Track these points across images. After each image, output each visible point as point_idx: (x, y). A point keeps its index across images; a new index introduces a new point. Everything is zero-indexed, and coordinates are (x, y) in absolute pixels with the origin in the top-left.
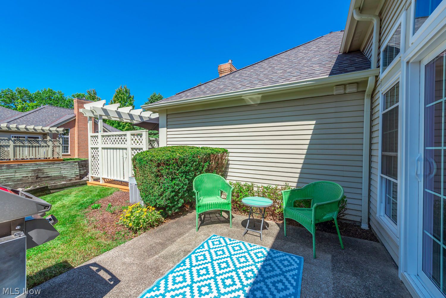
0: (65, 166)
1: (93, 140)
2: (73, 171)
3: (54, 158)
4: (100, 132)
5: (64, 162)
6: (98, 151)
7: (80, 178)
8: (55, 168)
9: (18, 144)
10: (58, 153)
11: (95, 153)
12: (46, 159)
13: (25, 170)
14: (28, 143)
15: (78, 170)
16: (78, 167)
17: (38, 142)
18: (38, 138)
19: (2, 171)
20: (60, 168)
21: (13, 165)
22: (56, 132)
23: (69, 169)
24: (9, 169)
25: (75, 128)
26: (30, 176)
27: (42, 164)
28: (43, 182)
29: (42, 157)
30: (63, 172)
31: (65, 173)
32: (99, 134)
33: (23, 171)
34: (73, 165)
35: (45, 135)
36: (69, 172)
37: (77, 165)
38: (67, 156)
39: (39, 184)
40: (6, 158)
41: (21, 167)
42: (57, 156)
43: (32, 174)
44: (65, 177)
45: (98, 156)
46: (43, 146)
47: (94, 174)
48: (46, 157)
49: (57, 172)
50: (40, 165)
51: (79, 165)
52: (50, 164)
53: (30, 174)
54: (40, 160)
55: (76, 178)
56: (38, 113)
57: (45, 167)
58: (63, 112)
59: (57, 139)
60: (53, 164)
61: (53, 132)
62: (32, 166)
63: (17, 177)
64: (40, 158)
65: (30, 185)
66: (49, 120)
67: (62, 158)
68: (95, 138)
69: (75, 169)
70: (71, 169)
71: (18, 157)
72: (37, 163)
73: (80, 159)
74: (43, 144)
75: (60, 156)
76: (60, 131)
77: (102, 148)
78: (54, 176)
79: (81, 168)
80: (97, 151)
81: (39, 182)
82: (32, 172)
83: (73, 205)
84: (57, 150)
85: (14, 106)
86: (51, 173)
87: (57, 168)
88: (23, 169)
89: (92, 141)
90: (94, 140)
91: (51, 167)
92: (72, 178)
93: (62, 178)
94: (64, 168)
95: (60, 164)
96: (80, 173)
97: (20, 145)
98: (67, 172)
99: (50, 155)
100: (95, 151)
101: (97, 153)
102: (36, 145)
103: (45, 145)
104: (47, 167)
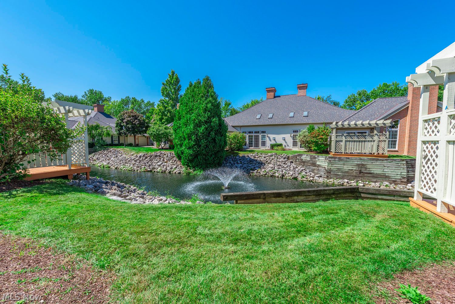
0: (389, 164)
1: (428, 128)
2: (398, 171)
3: (378, 154)
4: (447, 108)
5: (388, 159)
6: (437, 148)
7: (407, 181)
8: (377, 165)
9: (349, 139)
10: (383, 149)
11: (429, 152)
12: (371, 154)
13: (351, 163)
14: (356, 138)
15: (406, 171)
16: (405, 167)
17: (365, 137)
18: (366, 133)
19: (336, 162)
20: (383, 166)
21: (342, 158)
22: (383, 125)
23: (394, 168)
24: (340, 161)
25: (407, 119)
26: (355, 170)
27: (366, 159)
28: (365, 178)
29: (367, 151)
30: (386, 170)
31: (388, 172)
32: (444, 115)
33: (350, 164)
34: (400, 164)
35: (372, 130)
36: (393, 172)
37: (405, 165)
38: (394, 153)
39: (361, 179)
40: (340, 151)
41: (348, 160)
42: (382, 152)
43: (356, 168)
44: (389, 176)
45: (437, 156)
46: (369, 141)
47: (425, 189)
48: (371, 152)
49: (379, 170)
50: (364, 160)
51: (408, 165)
52: (373, 159)
53: (355, 168)
54: (365, 155)
55: (402, 180)
56: (369, 108)
57: (368, 162)
58: (394, 102)
59: (384, 133)
60: (376, 161)
61: (380, 125)
62: (356, 161)
63: (345, 169)
64: (365, 153)
65: (354, 178)
66: (378, 114)
67: (387, 154)
68: (433, 124)
69: (402, 169)
70: (397, 168)
71: (347, 151)
72: (362, 157)
73: (409, 157)
74: (368, 139)
75: (385, 152)
76: (387, 123)
77: (449, 142)
78: (376, 173)
79: (410, 169)
80: (435, 147)
81: (362, 177)
82: (356, 166)
83: (364, 249)
84: (382, 145)
85: (354, 108)
86: (374, 170)
87: (380, 165)
88: (349, 162)
89: (426, 129)
90: (431, 128)
91: (374, 163)
92: (397, 180)
93: (384, 177)
94: (388, 166)
95: (384, 161)
96: (408, 175)
97: (350, 140)
98: (391, 172)
99: (375, 151)
100: (429, 147)
101: (434, 152)
102: (363, 140)
103: (371, 139)
104: (370, 163)
